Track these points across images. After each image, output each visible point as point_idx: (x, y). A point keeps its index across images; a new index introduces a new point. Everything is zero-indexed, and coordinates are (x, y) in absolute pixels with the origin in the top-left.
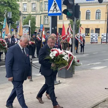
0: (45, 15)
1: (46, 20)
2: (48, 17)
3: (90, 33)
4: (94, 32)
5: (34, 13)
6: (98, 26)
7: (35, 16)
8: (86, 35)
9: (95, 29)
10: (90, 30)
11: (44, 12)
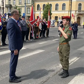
0: (28, 7)
1: (28, 10)
2: (29, 9)
3: (58, 20)
4: (61, 19)
5: (21, 6)
6: (63, 15)
7: (21, 8)
8: (55, 21)
9: (61, 17)
10: (58, 18)
11: (27, 5)
